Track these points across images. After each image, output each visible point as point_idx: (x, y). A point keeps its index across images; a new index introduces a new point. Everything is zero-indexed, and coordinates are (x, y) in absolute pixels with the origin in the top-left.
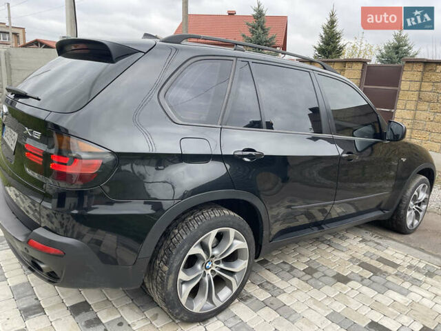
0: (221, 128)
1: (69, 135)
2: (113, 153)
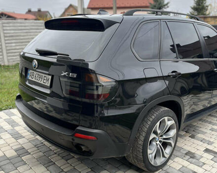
0: (160, 61)
1: (96, 74)
2: (116, 81)
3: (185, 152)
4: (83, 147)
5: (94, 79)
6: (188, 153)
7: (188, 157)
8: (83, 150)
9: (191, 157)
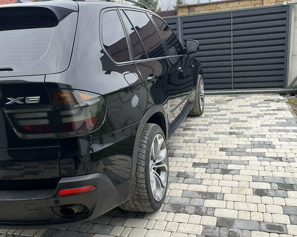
0: (134, 62)
2: (102, 96)
3: (175, 175)
4: (74, 208)
5: (69, 99)
6: (179, 175)
7: (181, 179)
8: (75, 212)
9: (185, 178)
